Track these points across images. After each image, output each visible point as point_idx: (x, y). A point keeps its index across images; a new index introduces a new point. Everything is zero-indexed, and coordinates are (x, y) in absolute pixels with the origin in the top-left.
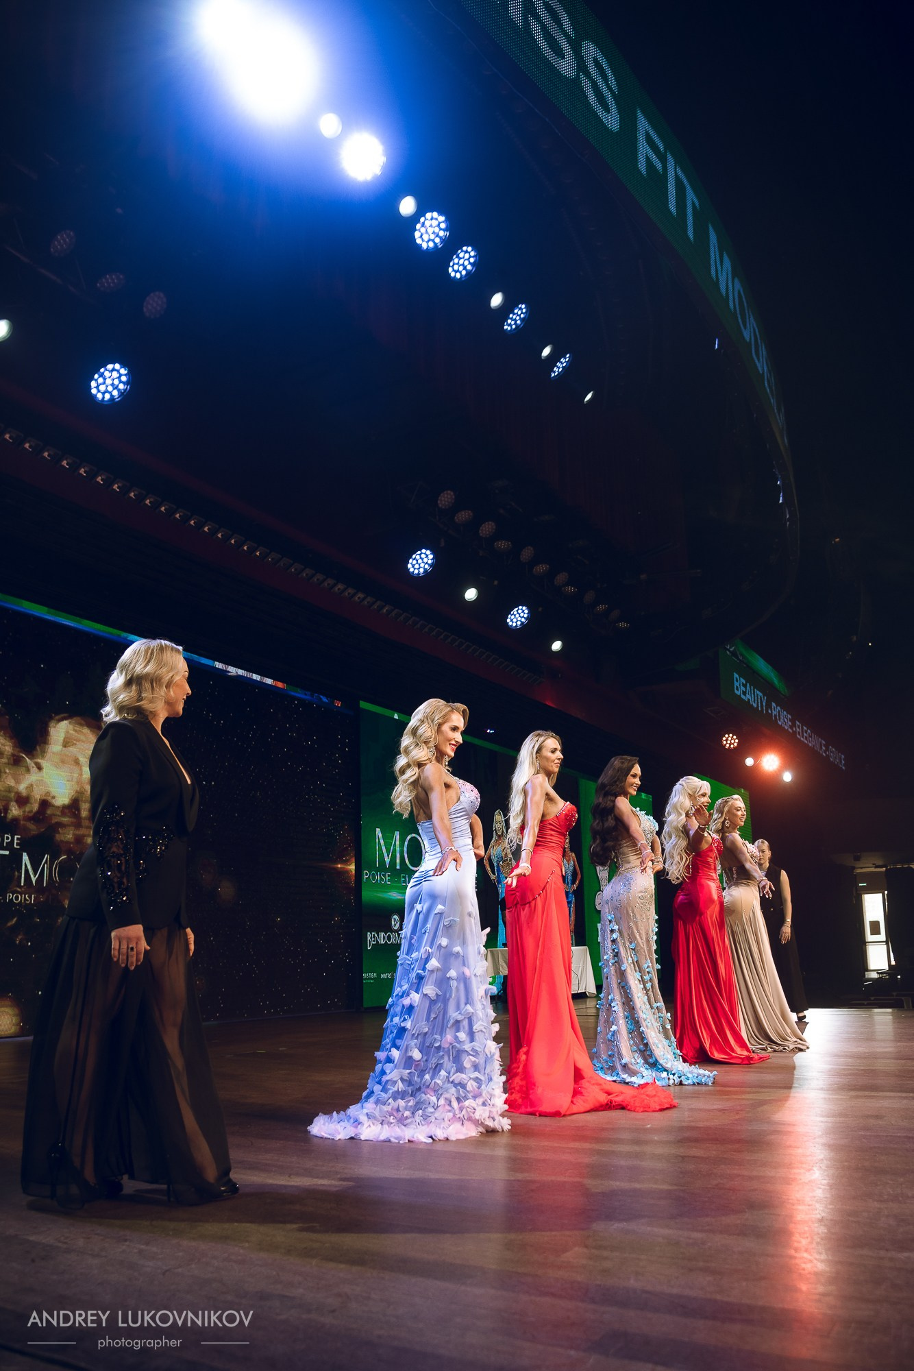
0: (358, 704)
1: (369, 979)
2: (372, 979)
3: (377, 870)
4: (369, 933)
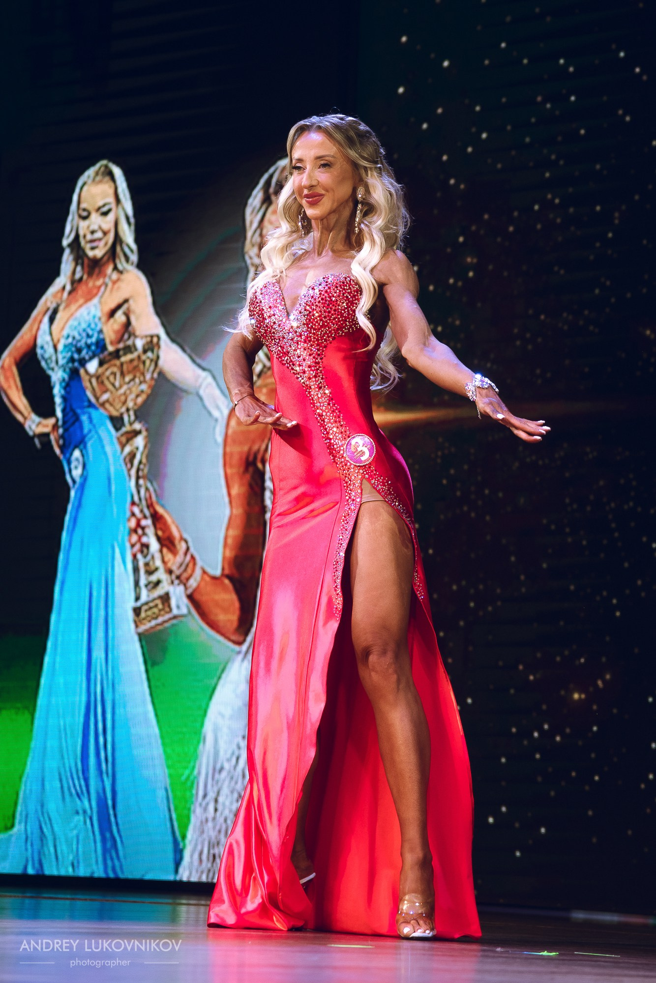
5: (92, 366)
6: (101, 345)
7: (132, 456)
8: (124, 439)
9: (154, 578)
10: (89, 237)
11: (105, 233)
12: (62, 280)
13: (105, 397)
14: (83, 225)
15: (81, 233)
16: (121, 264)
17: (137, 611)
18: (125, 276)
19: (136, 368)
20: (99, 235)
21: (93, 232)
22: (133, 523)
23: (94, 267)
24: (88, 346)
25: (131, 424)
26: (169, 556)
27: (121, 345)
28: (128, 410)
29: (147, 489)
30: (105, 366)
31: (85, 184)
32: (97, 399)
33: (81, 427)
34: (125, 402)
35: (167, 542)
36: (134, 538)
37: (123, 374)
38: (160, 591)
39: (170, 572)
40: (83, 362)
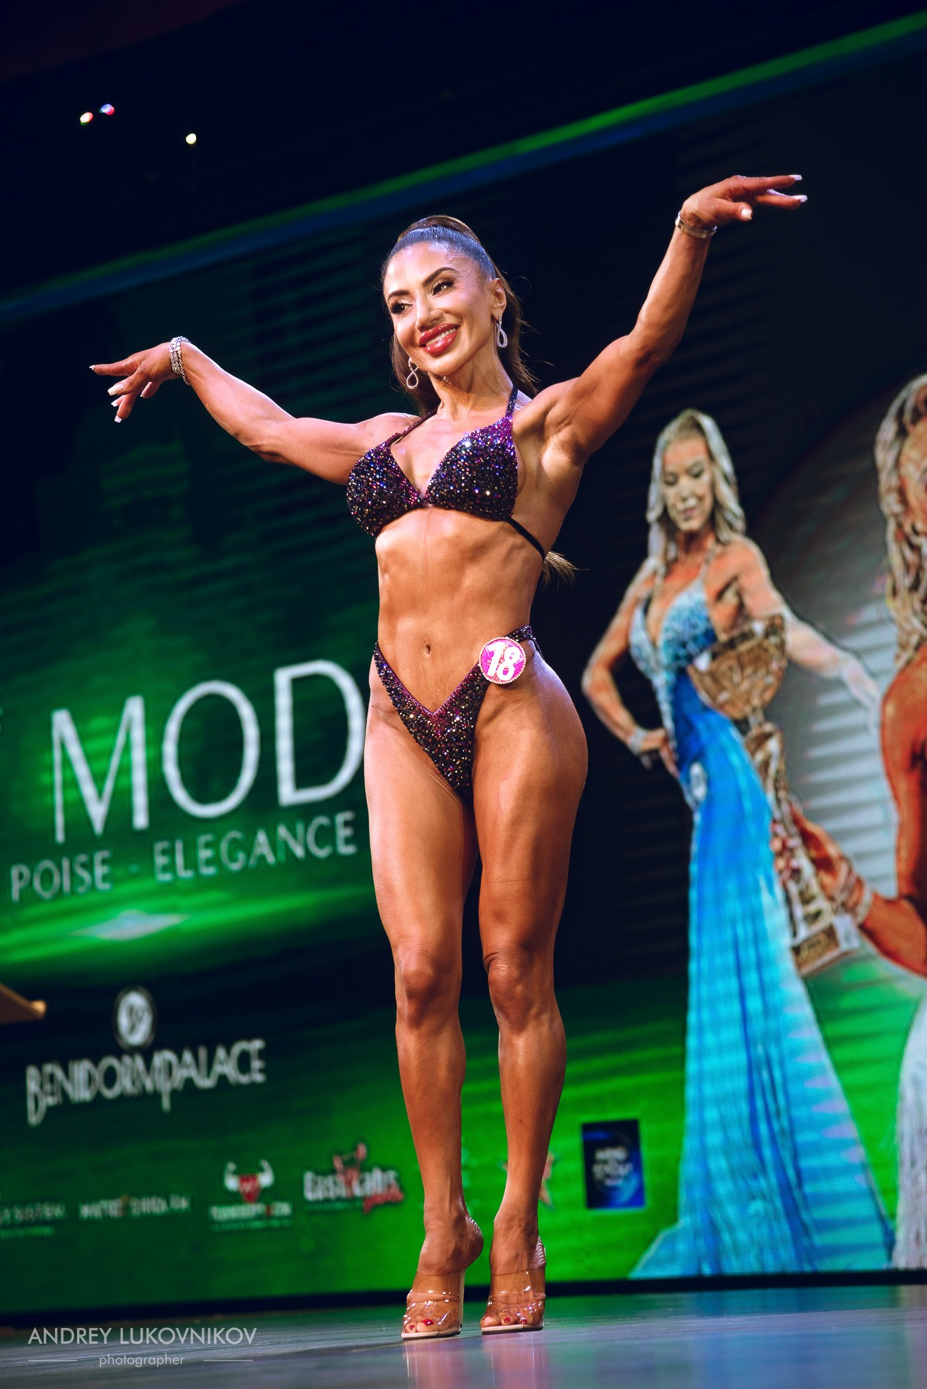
3: (58, 853)
5: (703, 662)
6: (710, 635)
7: (766, 765)
8: (752, 746)
9: (812, 908)
10: (681, 506)
11: (700, 499)
12: (653, 563)
13: (724, 697)
14: (671, 492)
15: (670, 501)
16: (725, 534)
17: (796, 950)
18: (732, 549)
19: (759, 658)
20: (692, 502)
21: (684, 500)
22: (777, 845)
23: (691, 541)
24: (695, 639)
25: (760, 725)
26: (827, 879)
27: (736, 633)
28: (754, 710)
29: (790, 804)
30: (720, 659)
31: (668, 443)
32: (714, 698)
33: (698, 737)
34: (748, 701)
35: (823, 864)
36: (781, 863)
37: (742, 668)
38: (821, 925)
39: (831, 899)
40: (690, 658)
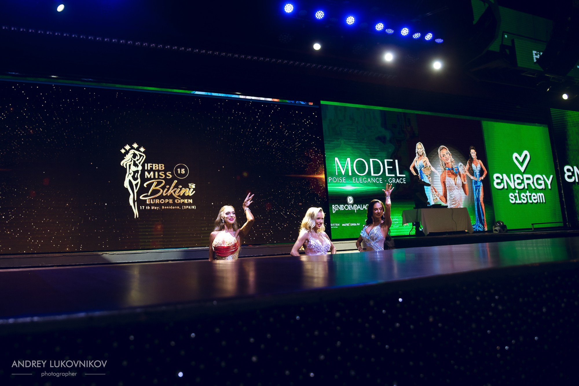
0: (320, 102)
1: (334, 226)
2: (337, 226)
3: (337, 177)
4: (333, 205)
